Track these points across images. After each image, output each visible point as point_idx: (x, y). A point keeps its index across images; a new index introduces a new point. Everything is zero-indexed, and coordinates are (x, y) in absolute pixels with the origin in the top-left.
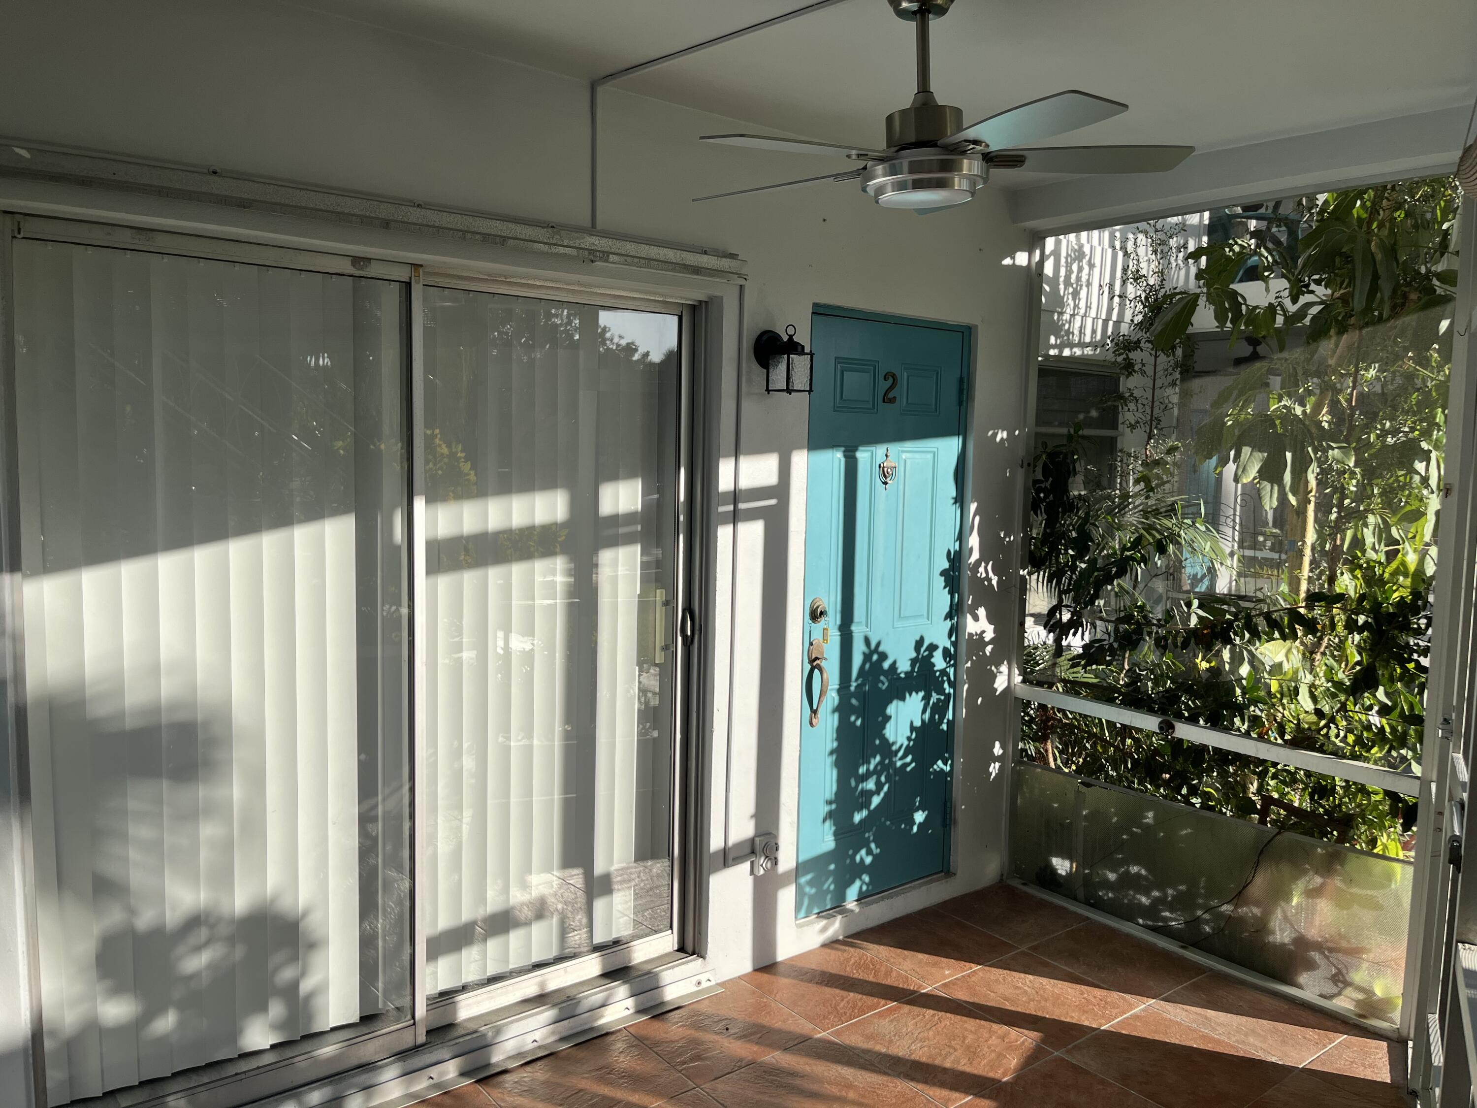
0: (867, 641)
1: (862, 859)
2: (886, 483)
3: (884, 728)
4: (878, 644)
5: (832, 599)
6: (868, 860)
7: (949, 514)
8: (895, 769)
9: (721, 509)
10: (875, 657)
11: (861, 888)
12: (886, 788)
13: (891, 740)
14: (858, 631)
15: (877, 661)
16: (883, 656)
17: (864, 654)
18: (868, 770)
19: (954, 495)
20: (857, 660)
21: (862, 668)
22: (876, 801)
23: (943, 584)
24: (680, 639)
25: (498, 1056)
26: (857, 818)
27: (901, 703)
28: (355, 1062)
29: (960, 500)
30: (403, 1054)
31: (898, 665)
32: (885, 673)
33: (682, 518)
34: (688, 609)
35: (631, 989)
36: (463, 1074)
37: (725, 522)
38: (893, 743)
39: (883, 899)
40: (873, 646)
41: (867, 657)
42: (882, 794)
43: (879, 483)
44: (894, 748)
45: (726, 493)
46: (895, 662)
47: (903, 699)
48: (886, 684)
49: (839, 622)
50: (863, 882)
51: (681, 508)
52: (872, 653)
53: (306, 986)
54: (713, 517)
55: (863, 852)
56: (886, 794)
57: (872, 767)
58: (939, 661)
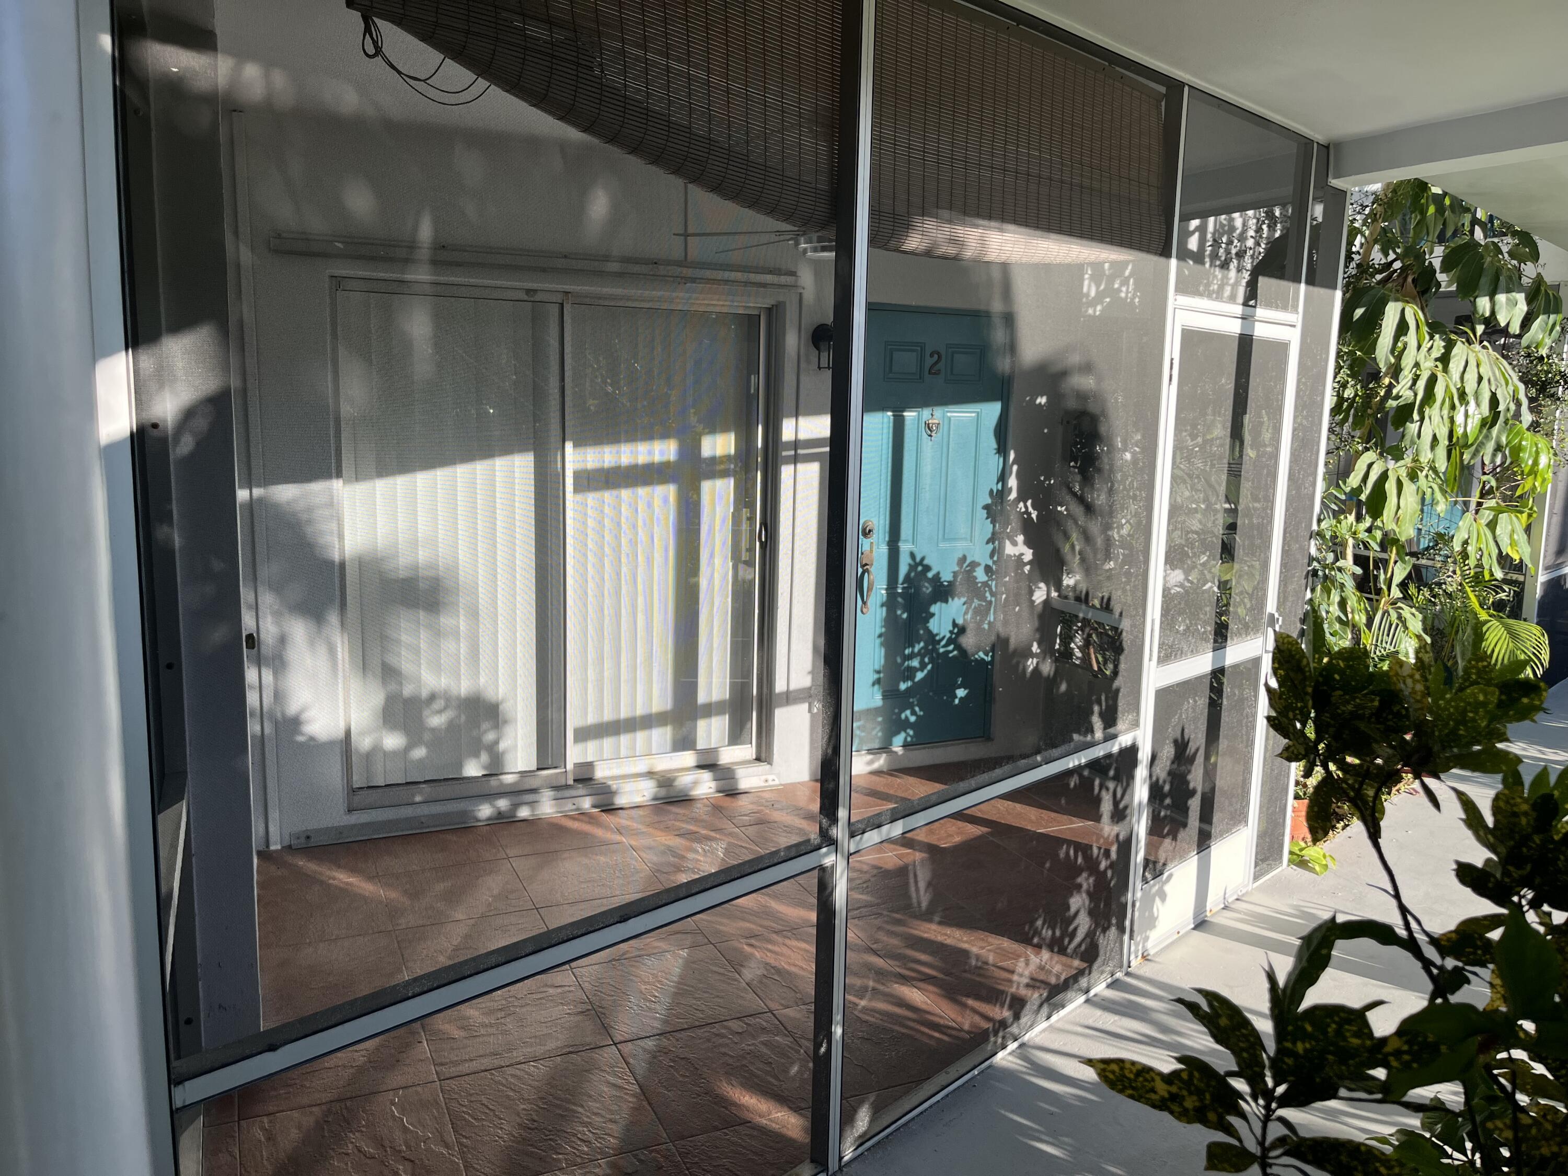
0: (912, 555)
1: (907, 717)
2: (931, 436)
3: (928, 622)
4: (923, 559)
5: (882, 522)
6: (913, 719)
7: (994, 463)
8: (939, 654)
9: (784, 453)
10: (920, 568)
11: (906, 739)
12: (929, 667)
13: (935, 631)
14: (905, 547)
15: (921, 571)
16: (927, 568)
17: (910, 565)
18: (912, 652)
19: (995, 446)
20: (903, 570)
21: (907, 577)
22: (920, 676)
23: (985, 516)
24: (758, 544)
25: (621, 801)
26: (903, 686)
27: (944, 605)
28: (527, 787)
29: (1002, 450)
30: (556, 788)
31: (941, 575)
32: (929, 580)
33: (759, 459)
34: (764, 523)
35: (714, 776)
36: (594, 806)
37: (787, 463)
38: (937, 635)
39: (924, 748)
40: (918, 560)
41: (912, 568)
42: (926, 672)
43: (925, 436)
44: (937, 638)
45: (787, 443)
46: (938, 573)
47: (946, 601)
48: (930, 589)
49: (887, 539)
50: (908, 735)
51: (759, 451)
52: (917, 565)
53: (502, 746)
54: (779, 459)
55: (908, 712)
56: (929, 671)
57: (916, 650)
58: (980, 575)
